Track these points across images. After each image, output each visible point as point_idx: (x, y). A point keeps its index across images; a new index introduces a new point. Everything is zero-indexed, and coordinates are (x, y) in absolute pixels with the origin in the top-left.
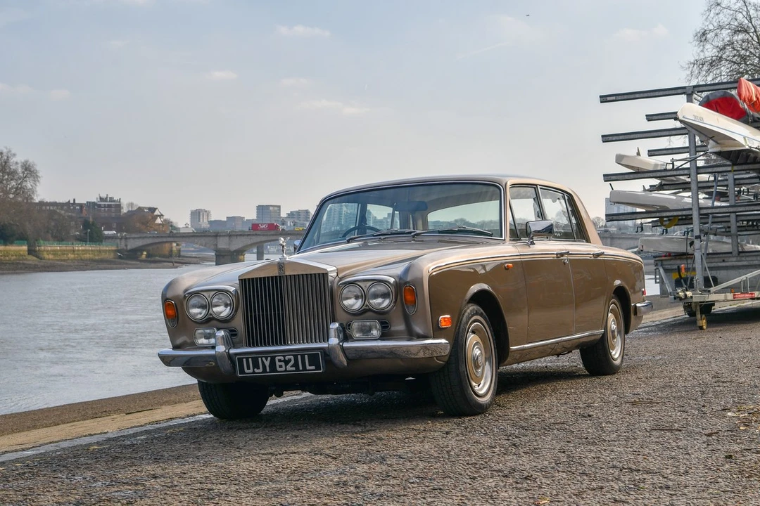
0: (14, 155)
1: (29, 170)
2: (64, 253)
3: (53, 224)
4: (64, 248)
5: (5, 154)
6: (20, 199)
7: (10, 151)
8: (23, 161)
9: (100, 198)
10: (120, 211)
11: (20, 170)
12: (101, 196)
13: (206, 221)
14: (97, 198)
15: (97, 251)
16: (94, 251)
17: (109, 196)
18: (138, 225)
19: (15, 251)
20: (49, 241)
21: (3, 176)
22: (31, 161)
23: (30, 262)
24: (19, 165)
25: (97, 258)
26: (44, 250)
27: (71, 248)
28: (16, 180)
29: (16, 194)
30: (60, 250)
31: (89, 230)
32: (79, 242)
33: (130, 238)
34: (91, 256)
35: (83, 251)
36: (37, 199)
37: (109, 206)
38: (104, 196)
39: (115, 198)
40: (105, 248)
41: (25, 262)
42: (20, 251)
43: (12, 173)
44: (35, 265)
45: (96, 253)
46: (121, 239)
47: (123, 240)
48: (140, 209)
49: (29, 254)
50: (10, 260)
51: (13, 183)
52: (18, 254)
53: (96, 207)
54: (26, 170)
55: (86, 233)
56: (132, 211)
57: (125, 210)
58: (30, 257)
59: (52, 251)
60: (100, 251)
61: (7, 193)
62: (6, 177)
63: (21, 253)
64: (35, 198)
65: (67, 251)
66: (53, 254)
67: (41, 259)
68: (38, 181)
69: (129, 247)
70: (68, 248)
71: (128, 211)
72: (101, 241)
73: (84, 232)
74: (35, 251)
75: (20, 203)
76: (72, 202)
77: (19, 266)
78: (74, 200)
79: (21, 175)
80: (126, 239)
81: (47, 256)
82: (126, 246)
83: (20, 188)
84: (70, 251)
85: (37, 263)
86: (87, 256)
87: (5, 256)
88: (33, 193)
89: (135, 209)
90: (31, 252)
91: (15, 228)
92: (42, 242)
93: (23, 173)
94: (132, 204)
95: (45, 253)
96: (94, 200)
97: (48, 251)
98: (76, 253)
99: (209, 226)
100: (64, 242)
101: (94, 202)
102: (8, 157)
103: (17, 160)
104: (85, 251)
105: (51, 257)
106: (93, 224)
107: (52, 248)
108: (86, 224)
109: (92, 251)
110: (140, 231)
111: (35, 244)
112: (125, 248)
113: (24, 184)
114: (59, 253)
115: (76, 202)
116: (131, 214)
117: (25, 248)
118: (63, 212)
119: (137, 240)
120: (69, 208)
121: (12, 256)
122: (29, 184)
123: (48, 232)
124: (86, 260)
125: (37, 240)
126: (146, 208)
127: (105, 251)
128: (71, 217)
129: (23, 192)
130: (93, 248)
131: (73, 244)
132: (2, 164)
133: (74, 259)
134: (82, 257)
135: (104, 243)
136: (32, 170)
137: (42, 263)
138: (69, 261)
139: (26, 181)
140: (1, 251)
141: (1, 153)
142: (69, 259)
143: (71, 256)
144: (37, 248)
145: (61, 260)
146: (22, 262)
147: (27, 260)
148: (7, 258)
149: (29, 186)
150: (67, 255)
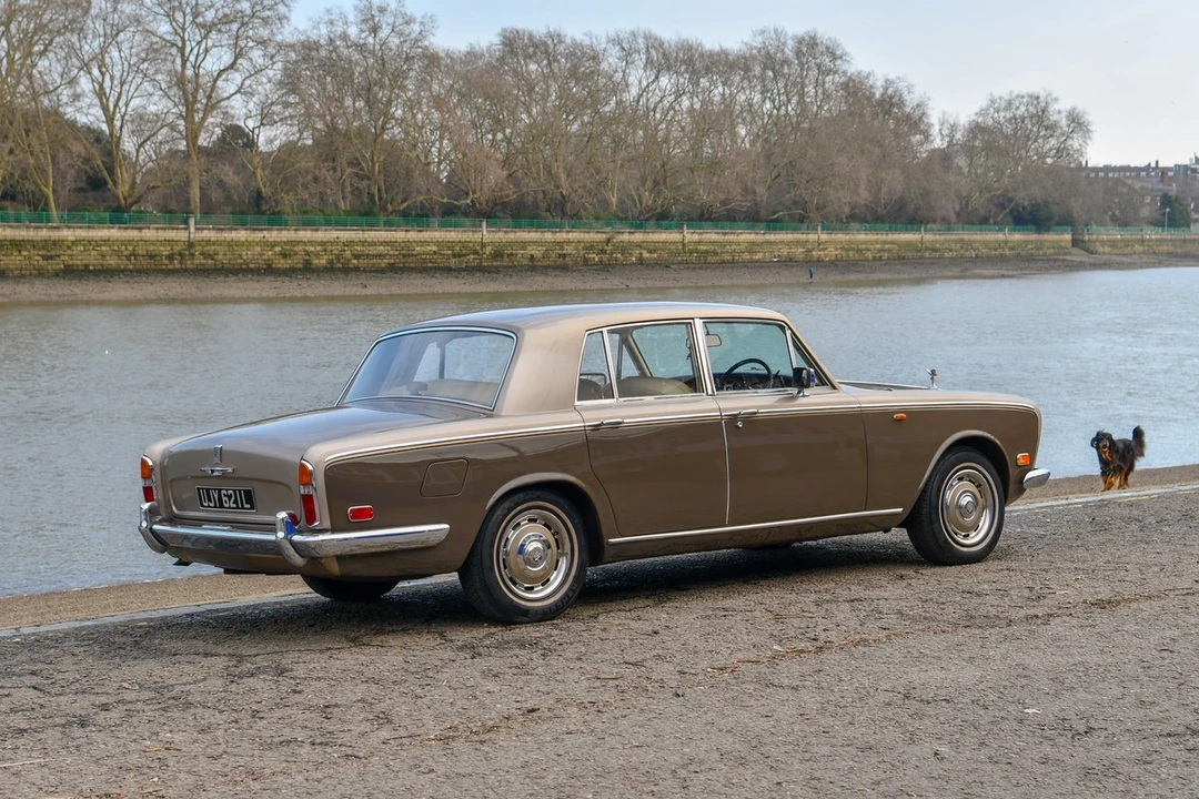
0: (1056, 99)
1: (1077, 122)
2: (1127, 243)
3: (1115, 200)
4: (1128, 237)
5: (1042, 99)
6: (1062, 165)
7: (1050, 94)
8: (1068, 108)
11: (1064, 122)
14: (1191, 160)
15: (1180, 239)
16: (1176, 240)
19: (1052, 242)
20: (1104, 225)
21: (1039, 132)
22: (1080, 108)
23: (1073, 258)
24: (1064, 114)
25: (1179, 251)
26: (1096, 241)
27: (1139, 237)
28: (1058, 137)
29: (1057, 157)
30: (1122, 240)
31: (1168, 210)
32: (1153, 228)
34: (1171, 248)
35: (1158, 240)
40: (1193, 237)
41: (1068, 257)
42: (1061, 241)
43: (1052, 127)
44: (1081, 262)
45: (1178, 244)
49: (1073, 245)
50: (1045, 255)
52: (1060, 249)
53: (1188, 173)
54: (1073, 121)
55: (1164, 214)
58: (1075, 250)
59: (1108, 241)
60: (1185, 241)
61: (1043, 157)
62: (1043, 132)
63: (1062, 244)
65: (1132, 240)
66: (1110, 246)
67: (1092, 253)
68: (1090, 138)
70: (1134, 237)
72: (1189, 226)
73: (1161, 212)
74: (1083, 242)
75: (1062, 170)
76: (1153, 165)
77: (1057, 264)
78: (1157, 162)
79: (1066, 129)
81: (1100, 249)
83: (1064, 149)
84: (1136, 241)
85: (1084, 259)
86: (1165, 248)
87: (1037, 249)
88: (1083, 154)
90: (1075, 243)
91: (1053, 207)
92: (1094, 227)
93: (1069, 126)
95: (1097, 244)
96: (1187, 162)
97: (1102, 241)
98: (1147, 243)
100: (1129, 228)
101: (1186, 166)
102: (1047, 103)
103: (1059, 110)
104: (1162, 241)
105: (1107, 249)
106: (1177, 199)
107: (1110, 237)
108: (1167, 200)
109: (1171, 240)
111: (1083, 230)
113: (1070, 142)
114: (1120, 244)
115: (1160, 165)
117: (1068, 237)
118: (1129, 182)
120: (1148, 175)
121: (1049, 248)
122: (1075, 143)
123: (1105, 212)
124: (1162, 254)
125: (1087, 225)
127: (1194, 241)
128: (1146, 189)
129: (1067, 155)
130: (1174, 237)
131: (1142, 230)
132: (1039, 115)
133: (1144, 253)
134: (1156, 249)
135: (1192, 227)
136: (1082, 120)
137: (1092, 261)
138: (1135, 257)
139: (1072, 138)
140: (1032, 242)
141: (1037, 98)
142: (1134, 253)
143: (1138, 248)
144: (1087, 238)
145: (1124, 255)
146: (1061, 257)
147: (1070, 254)
148: (1041, 252)
149: (1076, 146)
150: (1133, 246)
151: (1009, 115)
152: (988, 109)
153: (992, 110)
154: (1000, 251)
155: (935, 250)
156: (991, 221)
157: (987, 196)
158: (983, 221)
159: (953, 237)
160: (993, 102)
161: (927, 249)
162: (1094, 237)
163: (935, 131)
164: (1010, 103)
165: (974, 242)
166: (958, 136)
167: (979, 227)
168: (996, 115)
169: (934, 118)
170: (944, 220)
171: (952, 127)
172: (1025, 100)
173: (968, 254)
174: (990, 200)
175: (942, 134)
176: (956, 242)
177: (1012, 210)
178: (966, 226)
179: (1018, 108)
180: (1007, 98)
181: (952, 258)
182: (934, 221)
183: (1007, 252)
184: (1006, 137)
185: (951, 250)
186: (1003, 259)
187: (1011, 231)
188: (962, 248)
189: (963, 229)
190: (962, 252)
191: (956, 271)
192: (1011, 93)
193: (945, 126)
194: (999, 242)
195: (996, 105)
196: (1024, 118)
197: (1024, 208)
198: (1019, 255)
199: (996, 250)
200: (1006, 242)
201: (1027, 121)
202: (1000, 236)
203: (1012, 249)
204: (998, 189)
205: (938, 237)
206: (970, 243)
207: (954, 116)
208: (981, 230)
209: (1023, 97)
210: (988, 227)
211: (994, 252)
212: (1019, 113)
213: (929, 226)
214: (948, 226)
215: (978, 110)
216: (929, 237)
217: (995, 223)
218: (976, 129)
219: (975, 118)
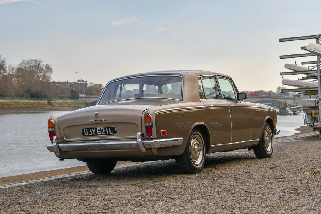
0: (42, 62)
1: (48, 68)
2: (63, 104)
3: (58, 91)
4: (63, 102)
5: (38, 61)
6: (44, 81)
7: (40, 60)
8: (46, 64)
9: (79, 80)
10: (87, 86)
11: (44, 68)
12: (79, 79)
13: (124, 91)
14: (77, 80)
15: (77, 103)
17: (82, 79)
18: (94, 92)
19: (42, 103)
20: (56, 98)
21: (37, 71)
22: (49, 64)
23: (48, 108)
24: (44, 66)
25: (76, 106)
26: (54, 103)
27: (66, 102)
28: (43, 72)
29: (43, 78)
30: (61, 103)
32: (69, 99)
33: (91, 98)
34: (74, 105)
35: (71, 103)
36: (51, 81)
37: (82, 84)
38: (80, 79)
39: (85, 80)
40: (80, 102)
41: (46, 107)
42: (44, 103)
43: (41, 70)
44: (50, 109)
46: (87, 98)
47: (88, 99)
48: (96, 85)
51: (42, 74)
52: (43, 104)
53: (77, 84)
54: (47, 68)
55: (72, 95)
56: (92, 86)
57: (89, 85)
58: (48, 105)
59: (58, 103)
60: (78, 103)
61: (39, 78)
62: (39, 71)
63: (45, 104)
64: (51, 80)
65: (64, 103)
66: (58, 104)
67: (53, 106)
68: (52, 73)
69: (90, 102)
70: (64, 102)
71: (90, 86)
72: (79, 99)
74: (50, 103)
75: (44, 82)
76: (66, 82)
77: (44, 110)
78: (67, 81)
79: (45, 70)
80: (89, 98)
81: (56, 105)
82: (89, 101)
83: (45, 76)
84: (65, 103)
85: (51, 108)
86: (73, 105)
87: (38, 105)
88: (50, 78)
89: (93, 85)
90: (48, 103)
91: (42, 93)
92: (53, 99)
93: (46, 69)
94: (92, 83)
96: (76, 81)
97: (56, 103)
98: (68, 104)
99: (125, 92)
100: (63, 99)
101: (76, 82)
102: (39, 63)
103: (44, 64)
104: (72, 103)
105: (57, 105)
106: (75, 91)
107: (58, 102)
108: (72, 92)
109: (75, 103)
110: (95, 95)
111: (50, 100)
112: (89, 102)
113: (46, 74)
114: (61, 104)
115: (68, 82)
116: (91, 87)
117: (46, 101)
118: (62, 86)
119: (93, 98)
120: (65, 85)
121: (41, 105)
122: (48, 74)
123: (56, 95)
124: (72, 107)
125: (51, 98)
126: (98, 85)
127: (80, 103)
128: (66, 88)
129: (46, 78)
130: (75, 102)
131: (66, 100)
132: (37, 66)
133: (67, 106)
134: (71, 105)
135: (80, 99)
136: (50, 68)
137: (53, 108)
138: (65, 107)
139: (47, 73)
140: (36, 103)
141: (37, 61)
142: (65, 106)
143: (66, 105)
144: (52, 102)
145: (62, 107)
146: (45, 107)
147: (47, 106)
148: (39, 106)
149: (48, 75)
150: (64, 104)
151: (29, 66)
152: (22, 64)
153: (23, 64)
154: (27, 105)
155: (8, 105)
156: (24, 96)
157: (23, 89)
158: (22, 97)
159: (14, 101)
160: (24, 62)
161: (6, 105)
162: (54, 102)
163: (7, 69)
164: (29, 62)
165: (20, 102)
166: (14, 71)
167: (21, 98)
168: (24, 65)
169: (7, 66)
170: (11, 96)
171: (12, 68)
172: (33, 61)
173: (18, 106)
174: (24, 90)
175: (9, 70)
176: (14, 102)
177: (30, 93)
178: (17, 98)
179: (31, 64)
180: (28, 60)
181: (13, 107)
182: (8, 96)
183: (29, 106)
184: (28, 72)
185: (13, 105)
186: (28, 108)
187: (30, 100)
188: (16, 104)
189: (16, 99)
190: (16, 105)
191: (15, 111)
192: (29, 59)
193: (10, 68)
194: (27, 103)
195: (25, 63)
196: (33, 67)
197: (34, 93)
198: (33, 107)
199: (26, 105)
200: (29, 103)
201: (34, 67)
202: (27, 101)
203: (30, 105)
204: (26, 87)
205: (9, 101)
206: (19, 103)
207: (13, 65)
208: (21, 99)
209: (33, 60)
210: (24, 98)
211: (25, 106)
212: (31, 65)
213: (6, 97)
214: (12, 97)
215: (19, 64)
216: (6, 101)
217: (25, 97)
218: (19, 70)
219: (18, 66)
